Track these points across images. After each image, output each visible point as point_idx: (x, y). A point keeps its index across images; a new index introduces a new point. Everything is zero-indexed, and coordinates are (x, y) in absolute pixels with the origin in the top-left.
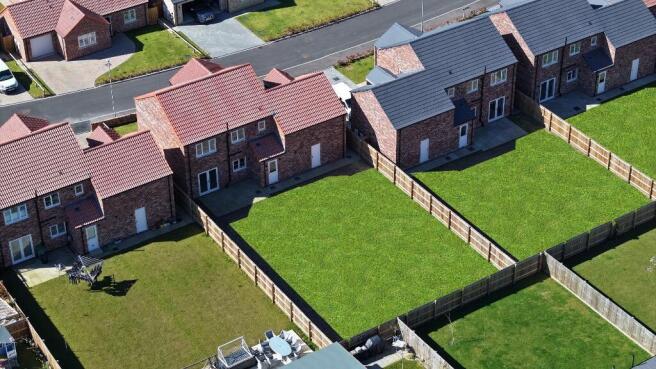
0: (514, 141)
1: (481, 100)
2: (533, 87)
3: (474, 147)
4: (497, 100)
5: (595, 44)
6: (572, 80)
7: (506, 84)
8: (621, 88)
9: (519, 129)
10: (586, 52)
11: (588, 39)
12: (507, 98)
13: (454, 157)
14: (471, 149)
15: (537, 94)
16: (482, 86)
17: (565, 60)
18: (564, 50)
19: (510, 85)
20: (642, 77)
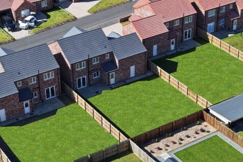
0: (56, 110)
1: (39, 88)
2: (72, 81)
3: (33, 113)
4: (50, 88)
5: (108, 58)
6: (96, 77)
7: (54, 79)
8: (124, 81)
9: (61, 103)
10: (102, 62)
11: (104, 55)
12: (56, 87)
13: (21, 119)
14: (32, 114)
15: (75, 84)
16: (38, 80)
17: (90, 67)
18: (89, 61)
19: (57, 80)
20: (138, 76)
